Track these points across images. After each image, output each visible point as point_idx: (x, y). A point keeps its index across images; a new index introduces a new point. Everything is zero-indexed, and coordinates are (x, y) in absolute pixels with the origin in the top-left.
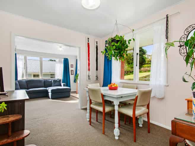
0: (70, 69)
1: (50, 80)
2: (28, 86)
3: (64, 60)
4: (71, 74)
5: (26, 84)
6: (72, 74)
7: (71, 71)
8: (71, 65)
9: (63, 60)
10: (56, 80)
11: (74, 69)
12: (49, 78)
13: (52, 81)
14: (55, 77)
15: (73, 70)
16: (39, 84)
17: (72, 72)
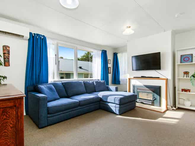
2: (66, 92)
6: (110, 72)
9: (101, 52)
11: (111, 65)
15: (110, 68)
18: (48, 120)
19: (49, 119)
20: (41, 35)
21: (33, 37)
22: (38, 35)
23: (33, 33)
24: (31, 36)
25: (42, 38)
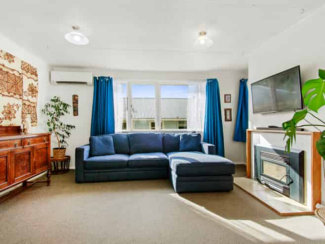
0: (224, 106)
1: (176, 135)
2: (130, 146)
3: (208, 83)
4: (226, 120)
5: (127, 144)
6: (228, 117)
7: (226, 110)
8: (225, 95)
9: (205, 84)
10: (188, 134)
11: (232, 105)
12: (175, 130)
13: (179, 136)
14: (186, 128)
15: (230, 110)
16: (152, 144)
17: (228, 113)
18: (84, 176)
19: (86, 174)
20: (106, 77)
21: (98, 81)
22: (102, 78)
23: (97, 76)
24: (96, 81)
25: (107, 80)
